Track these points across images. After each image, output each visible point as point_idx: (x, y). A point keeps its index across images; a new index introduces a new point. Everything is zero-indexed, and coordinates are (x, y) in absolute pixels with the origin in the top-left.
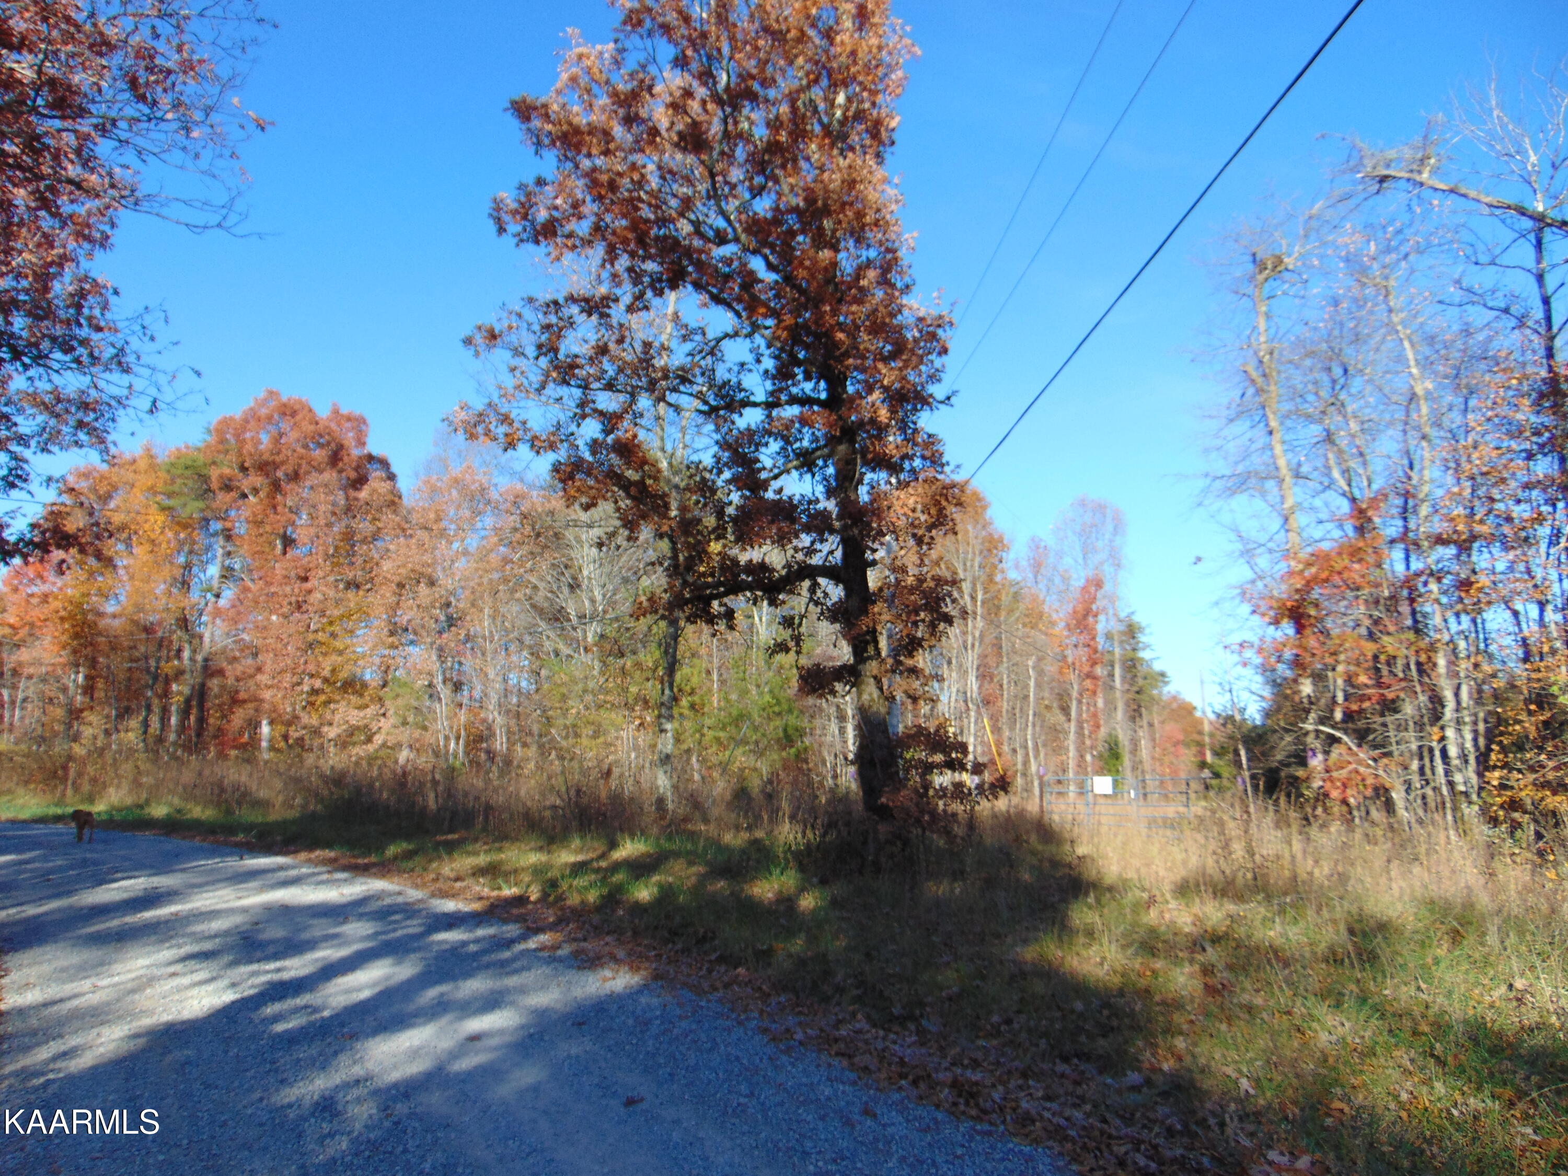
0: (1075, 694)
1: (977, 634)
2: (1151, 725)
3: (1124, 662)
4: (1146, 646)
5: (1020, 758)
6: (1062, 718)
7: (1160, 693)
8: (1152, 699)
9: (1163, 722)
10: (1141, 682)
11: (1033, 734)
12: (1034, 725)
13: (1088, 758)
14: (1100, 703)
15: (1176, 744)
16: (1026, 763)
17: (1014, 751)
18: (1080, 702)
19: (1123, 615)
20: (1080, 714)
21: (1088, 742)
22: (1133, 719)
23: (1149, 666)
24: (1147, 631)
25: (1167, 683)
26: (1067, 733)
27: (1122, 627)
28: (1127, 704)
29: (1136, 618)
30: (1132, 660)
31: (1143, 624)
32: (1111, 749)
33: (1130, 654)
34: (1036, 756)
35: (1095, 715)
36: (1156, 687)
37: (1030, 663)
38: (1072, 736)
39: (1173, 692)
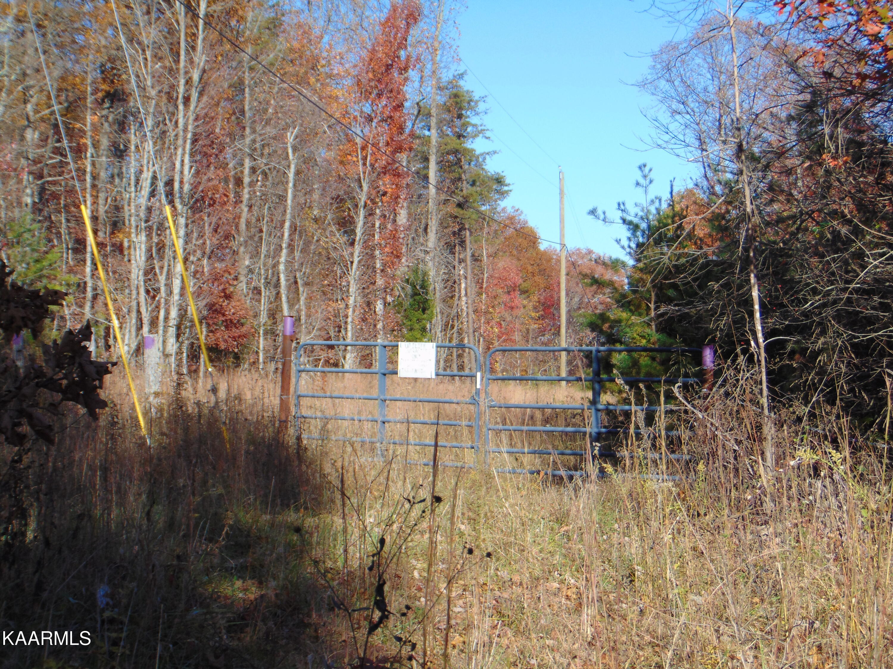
0: (363, 198)
1: (196, 77)
2: (476, 259)
3: (443, 154)
4: (480, 132)
5: (264, 307)
6: (341, 239)
7: (493, 209)
8: (482, 216)
9: (493, 255)
10: (467, 189)
11: (289, 263)
12: (291, 247)
13: (379, 307)
14: (402, 218)
15: (511, 290)
16: (273, 314)
17: (257, 291)
18: (371, 214)
19: (446, 76)
20: (369, 233)
21: (380, 282)
22: (451, 248)
23: (479, 165)
24: (481, 107)
25: (503, 194)
26: (347, 266)
27: (441, 99)
28: (443, 225)
29: (466, 85)
30: (456, 152)
31: (476, 96)
32: (415, 294)
33: (454, 143)
34: (293, 302)
35: (394, 236)
36: (485, 199)
37: (290, 137)
38: (355, 271)
39: (509, 210)
